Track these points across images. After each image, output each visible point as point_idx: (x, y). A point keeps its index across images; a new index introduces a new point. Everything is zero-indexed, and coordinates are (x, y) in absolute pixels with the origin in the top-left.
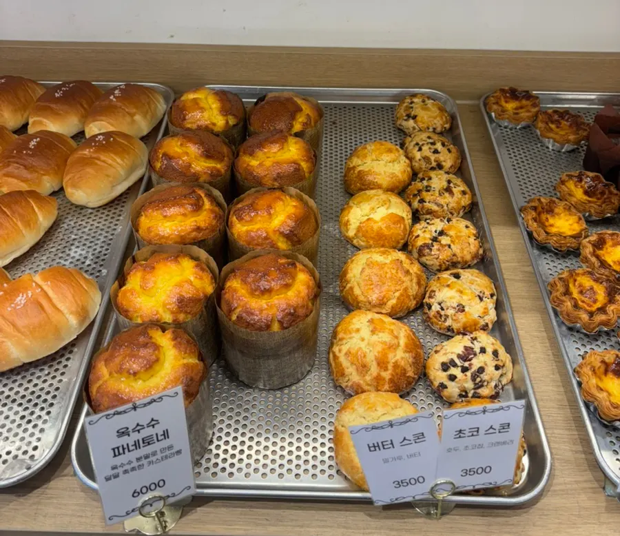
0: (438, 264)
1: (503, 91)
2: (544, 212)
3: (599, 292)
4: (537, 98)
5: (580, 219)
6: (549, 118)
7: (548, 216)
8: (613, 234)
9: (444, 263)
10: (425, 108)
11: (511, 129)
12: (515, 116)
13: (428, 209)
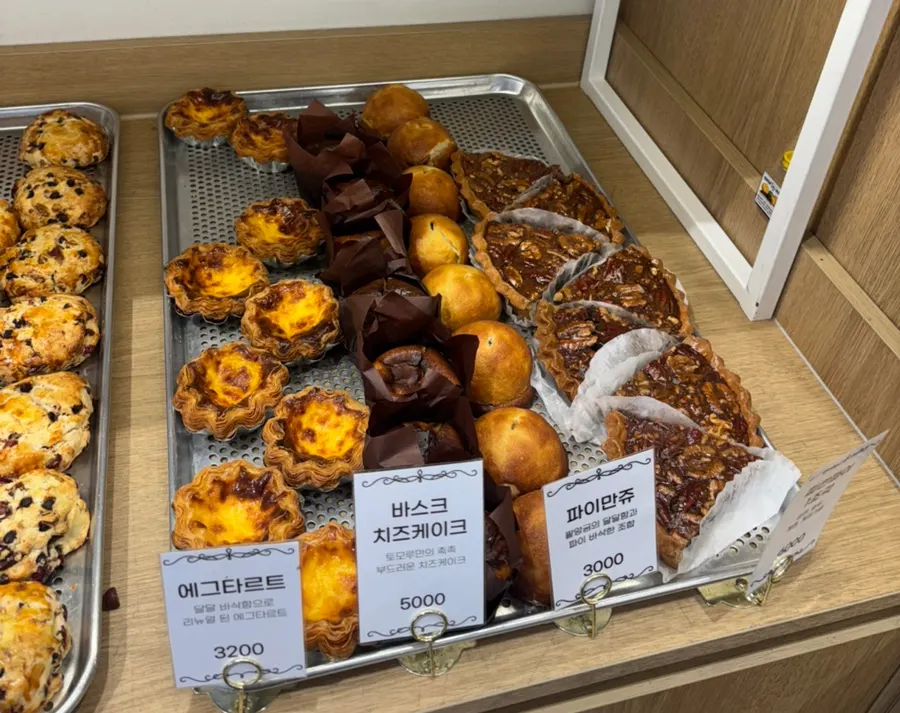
0: (11, 373)
1: (192, 95)
2: (203, 266)
3: (253, 373)
4: (242, 99)
5: (257, 268)
6: (251, 128)
7: (212, 271)
8: (293, 284)
9: (20, 370)
10: (59, 130)
11: (206, 149)
12: (201, 129)
13: (21, 287)
